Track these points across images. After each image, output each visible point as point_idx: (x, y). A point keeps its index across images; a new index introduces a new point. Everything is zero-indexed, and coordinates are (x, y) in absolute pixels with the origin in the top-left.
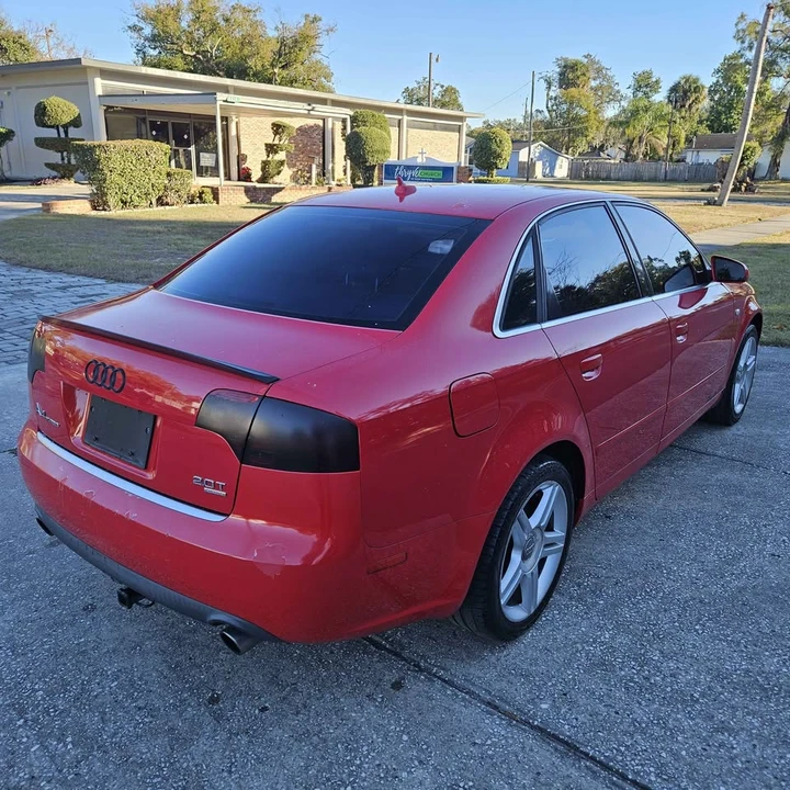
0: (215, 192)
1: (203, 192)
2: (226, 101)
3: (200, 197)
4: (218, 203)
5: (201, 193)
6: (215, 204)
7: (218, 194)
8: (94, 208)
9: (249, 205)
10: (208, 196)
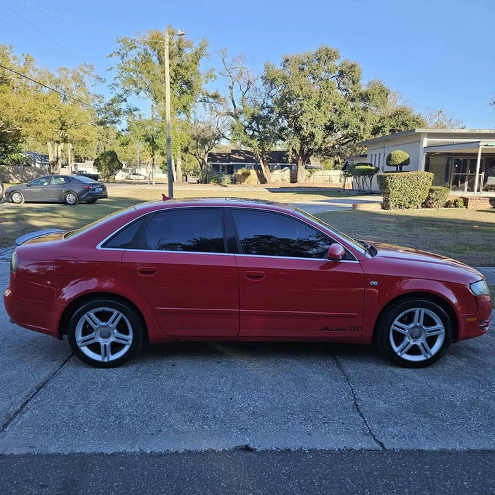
0: (466, 201)
1: (457, 201)
2: (487, 145)
3: (455, 204)
4: (467, 208)
5: (456, 201)
6: (464, 208)
7: (468, 202)
8: (383, 208)
9: (492, 210)
10: (461, 204)
